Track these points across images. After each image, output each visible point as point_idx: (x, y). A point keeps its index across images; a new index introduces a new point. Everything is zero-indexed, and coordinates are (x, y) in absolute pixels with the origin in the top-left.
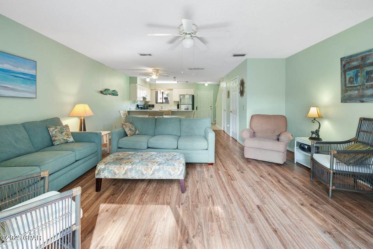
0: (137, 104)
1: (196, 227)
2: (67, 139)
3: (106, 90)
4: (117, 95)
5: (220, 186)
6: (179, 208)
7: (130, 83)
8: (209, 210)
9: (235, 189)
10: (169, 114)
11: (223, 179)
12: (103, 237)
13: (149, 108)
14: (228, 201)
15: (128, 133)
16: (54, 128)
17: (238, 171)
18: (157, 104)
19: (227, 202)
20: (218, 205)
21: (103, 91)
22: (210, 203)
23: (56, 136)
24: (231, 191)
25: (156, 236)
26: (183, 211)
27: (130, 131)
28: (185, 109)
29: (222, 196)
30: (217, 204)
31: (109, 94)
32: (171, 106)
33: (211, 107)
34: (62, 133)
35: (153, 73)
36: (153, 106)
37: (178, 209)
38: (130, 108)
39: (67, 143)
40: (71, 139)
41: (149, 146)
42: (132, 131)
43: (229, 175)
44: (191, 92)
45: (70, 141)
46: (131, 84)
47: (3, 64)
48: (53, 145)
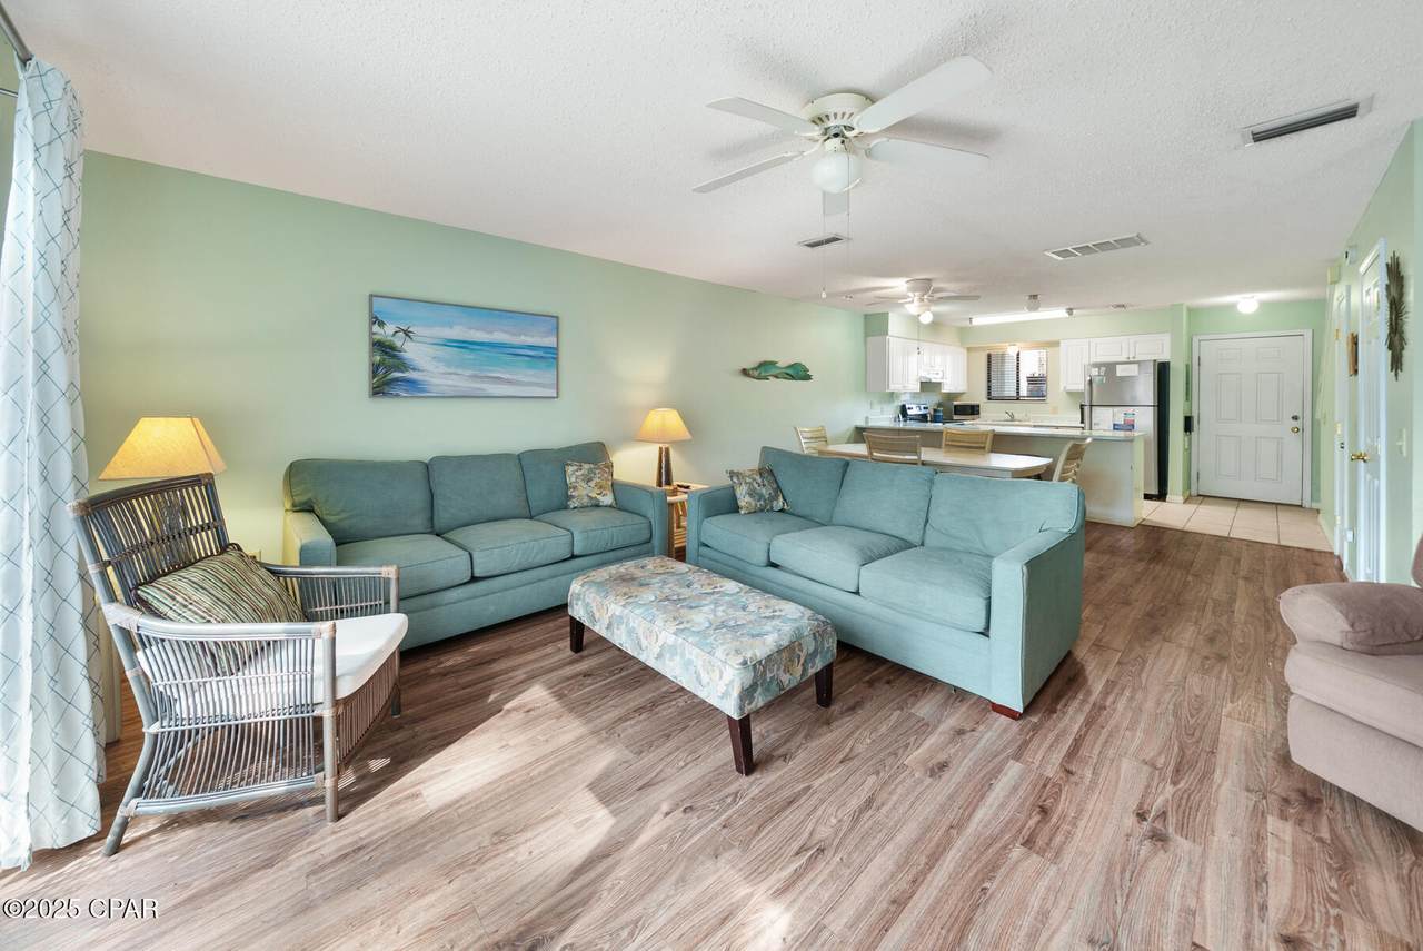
0: (900, 404)
1: (615, 925)
2: (598, 497)
3: (763, 365)
4: (808, 378)
5: (924, 834)
6: (661, 816)
7: (867, 335)
8: (733, 900)
9: (977, 896)
10: (984, 448)
11: (981, 814)
12: (449, 770)
13: (955, 417)
14: (863, 925)
15: (742, 503)
16: (575, 468)
17: (1141, 816)
18: (993, 404)
19: (852, 925)
20: (796, 907)
21: (752, 369)
22: (774, 877)
23: (575, 488)
24: (945, 892)
25: (511, 855)
26: (657, 840)
27: (748, 499)
28: (1116, 427)
29: (865, 886)
30: (794, 900)
31: (776, 377)
32: (1055, 410)
33: (1295, 418)
34: (589, 480)
35: (911, 294)
36: (973, 410)
37: (657, 817)
38: (867, 418)
39: (597, 506)
40: (608, 499)
41: (772, 560)
42: (757, 497)
43: (1044, 811)
44: (1160, 348)
45: (605, 503)
46: (870, 339)
47: (491, 332)
48: (566, 508)
